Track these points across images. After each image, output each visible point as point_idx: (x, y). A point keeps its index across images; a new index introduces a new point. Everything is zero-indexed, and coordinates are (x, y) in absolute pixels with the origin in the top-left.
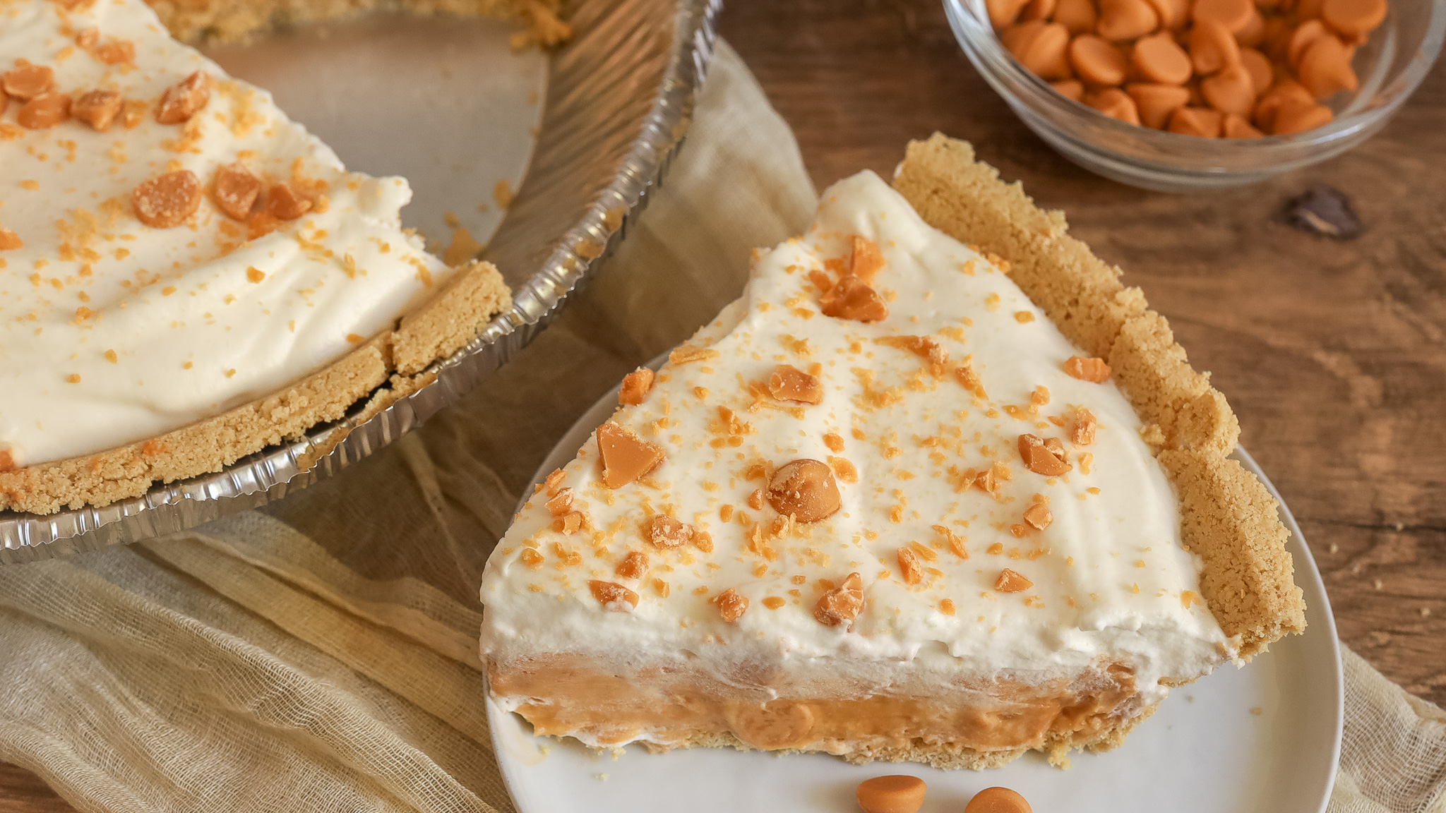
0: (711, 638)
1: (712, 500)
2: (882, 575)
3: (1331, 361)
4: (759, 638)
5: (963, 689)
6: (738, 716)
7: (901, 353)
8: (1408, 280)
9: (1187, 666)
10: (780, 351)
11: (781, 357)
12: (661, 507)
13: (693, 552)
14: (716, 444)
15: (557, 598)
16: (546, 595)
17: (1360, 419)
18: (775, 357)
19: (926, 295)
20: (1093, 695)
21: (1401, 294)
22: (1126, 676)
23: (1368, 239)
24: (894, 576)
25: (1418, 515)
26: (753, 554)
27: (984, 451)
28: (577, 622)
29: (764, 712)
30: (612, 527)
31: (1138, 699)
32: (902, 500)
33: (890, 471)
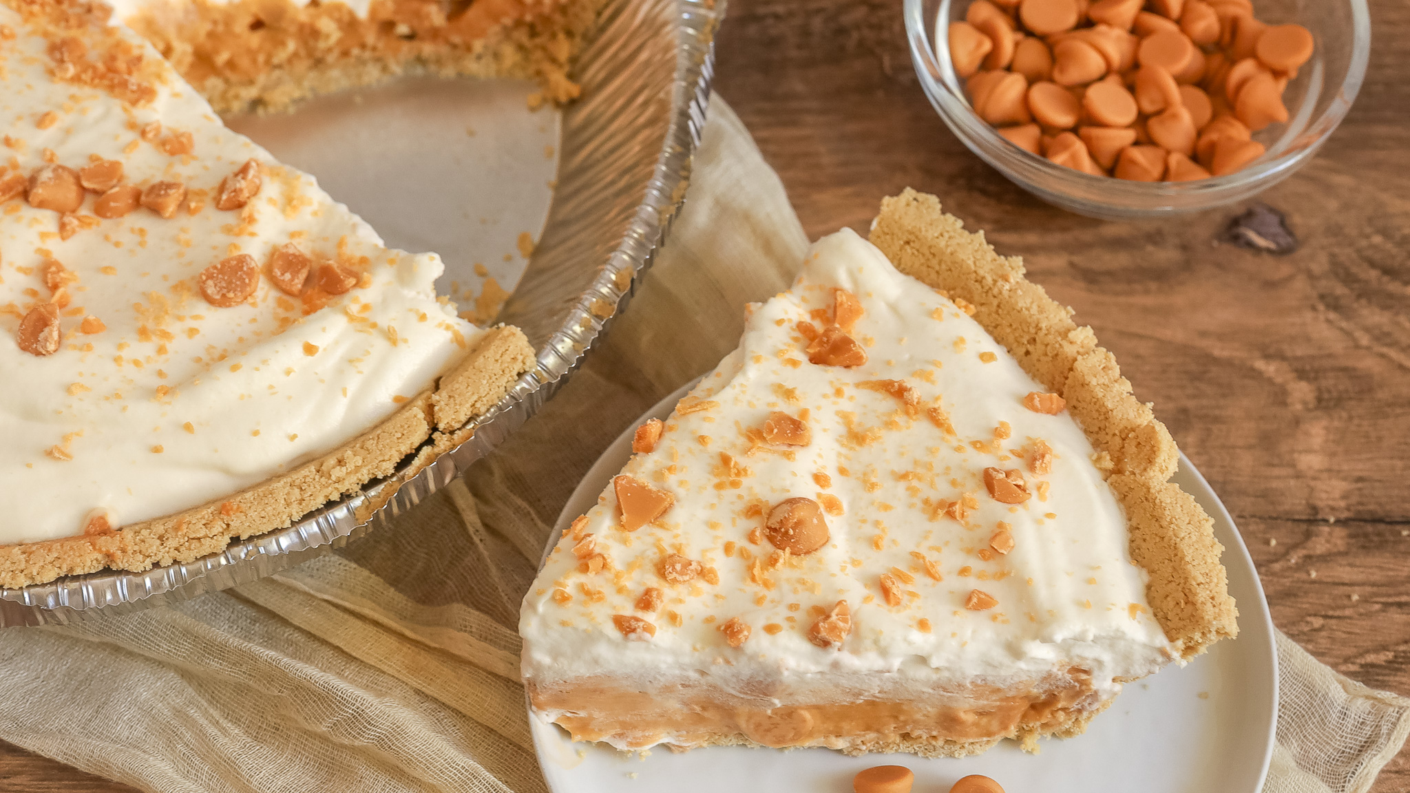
0: (720, 660)
1: (716, 537)
2: (867, 599)
3: (1270, 369)
4: (761, 659)
5: (942, 693)
6: (748, 721)
7: (879, 396)
8: (1340, 290)
9: (1137, 667)
10: (772, 398)
11: (774, 404)
12: (673, 546)
13: (702, 585)
14: (719, 486)
15: (585, 631)
16: (575, 629)
17: (1297, 422)
18: (768, 404)
19: (901, 340)
20: (1056, 693)
21: (1334, 304)
22: (1084, 677)
23: (1303, 252)
24: (878, 599)
25: (1348, 509)
26: (753, 585)
27: (954, 483)
28: (603, 651)
29: (770, 717)
30: (630, 566)
31: (1095, 696)
32: (883, 530)
33: (872, 503)
